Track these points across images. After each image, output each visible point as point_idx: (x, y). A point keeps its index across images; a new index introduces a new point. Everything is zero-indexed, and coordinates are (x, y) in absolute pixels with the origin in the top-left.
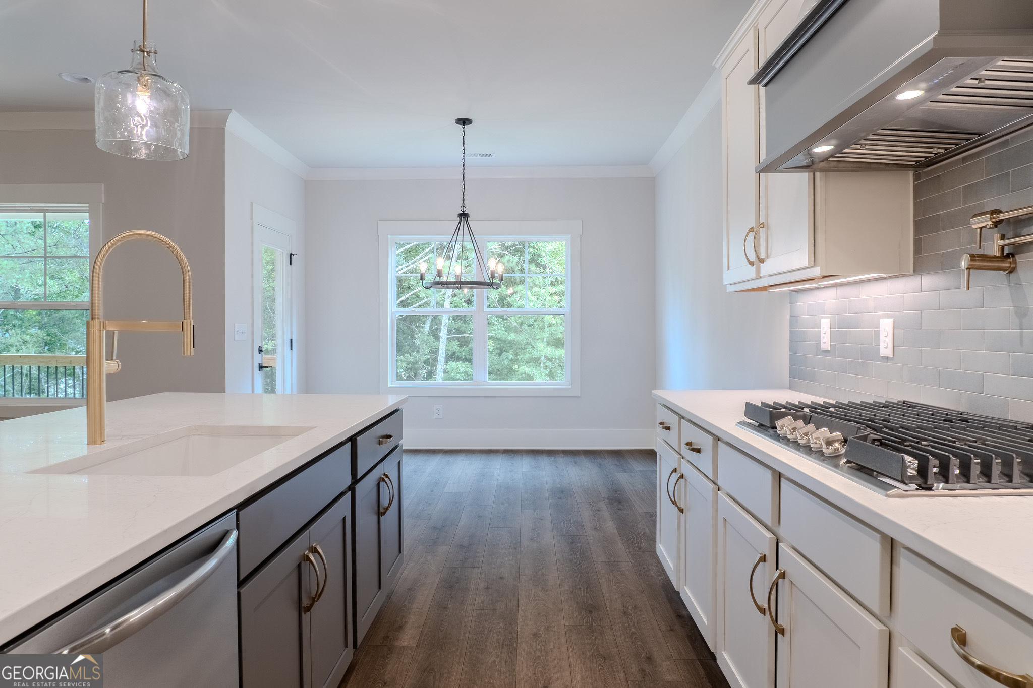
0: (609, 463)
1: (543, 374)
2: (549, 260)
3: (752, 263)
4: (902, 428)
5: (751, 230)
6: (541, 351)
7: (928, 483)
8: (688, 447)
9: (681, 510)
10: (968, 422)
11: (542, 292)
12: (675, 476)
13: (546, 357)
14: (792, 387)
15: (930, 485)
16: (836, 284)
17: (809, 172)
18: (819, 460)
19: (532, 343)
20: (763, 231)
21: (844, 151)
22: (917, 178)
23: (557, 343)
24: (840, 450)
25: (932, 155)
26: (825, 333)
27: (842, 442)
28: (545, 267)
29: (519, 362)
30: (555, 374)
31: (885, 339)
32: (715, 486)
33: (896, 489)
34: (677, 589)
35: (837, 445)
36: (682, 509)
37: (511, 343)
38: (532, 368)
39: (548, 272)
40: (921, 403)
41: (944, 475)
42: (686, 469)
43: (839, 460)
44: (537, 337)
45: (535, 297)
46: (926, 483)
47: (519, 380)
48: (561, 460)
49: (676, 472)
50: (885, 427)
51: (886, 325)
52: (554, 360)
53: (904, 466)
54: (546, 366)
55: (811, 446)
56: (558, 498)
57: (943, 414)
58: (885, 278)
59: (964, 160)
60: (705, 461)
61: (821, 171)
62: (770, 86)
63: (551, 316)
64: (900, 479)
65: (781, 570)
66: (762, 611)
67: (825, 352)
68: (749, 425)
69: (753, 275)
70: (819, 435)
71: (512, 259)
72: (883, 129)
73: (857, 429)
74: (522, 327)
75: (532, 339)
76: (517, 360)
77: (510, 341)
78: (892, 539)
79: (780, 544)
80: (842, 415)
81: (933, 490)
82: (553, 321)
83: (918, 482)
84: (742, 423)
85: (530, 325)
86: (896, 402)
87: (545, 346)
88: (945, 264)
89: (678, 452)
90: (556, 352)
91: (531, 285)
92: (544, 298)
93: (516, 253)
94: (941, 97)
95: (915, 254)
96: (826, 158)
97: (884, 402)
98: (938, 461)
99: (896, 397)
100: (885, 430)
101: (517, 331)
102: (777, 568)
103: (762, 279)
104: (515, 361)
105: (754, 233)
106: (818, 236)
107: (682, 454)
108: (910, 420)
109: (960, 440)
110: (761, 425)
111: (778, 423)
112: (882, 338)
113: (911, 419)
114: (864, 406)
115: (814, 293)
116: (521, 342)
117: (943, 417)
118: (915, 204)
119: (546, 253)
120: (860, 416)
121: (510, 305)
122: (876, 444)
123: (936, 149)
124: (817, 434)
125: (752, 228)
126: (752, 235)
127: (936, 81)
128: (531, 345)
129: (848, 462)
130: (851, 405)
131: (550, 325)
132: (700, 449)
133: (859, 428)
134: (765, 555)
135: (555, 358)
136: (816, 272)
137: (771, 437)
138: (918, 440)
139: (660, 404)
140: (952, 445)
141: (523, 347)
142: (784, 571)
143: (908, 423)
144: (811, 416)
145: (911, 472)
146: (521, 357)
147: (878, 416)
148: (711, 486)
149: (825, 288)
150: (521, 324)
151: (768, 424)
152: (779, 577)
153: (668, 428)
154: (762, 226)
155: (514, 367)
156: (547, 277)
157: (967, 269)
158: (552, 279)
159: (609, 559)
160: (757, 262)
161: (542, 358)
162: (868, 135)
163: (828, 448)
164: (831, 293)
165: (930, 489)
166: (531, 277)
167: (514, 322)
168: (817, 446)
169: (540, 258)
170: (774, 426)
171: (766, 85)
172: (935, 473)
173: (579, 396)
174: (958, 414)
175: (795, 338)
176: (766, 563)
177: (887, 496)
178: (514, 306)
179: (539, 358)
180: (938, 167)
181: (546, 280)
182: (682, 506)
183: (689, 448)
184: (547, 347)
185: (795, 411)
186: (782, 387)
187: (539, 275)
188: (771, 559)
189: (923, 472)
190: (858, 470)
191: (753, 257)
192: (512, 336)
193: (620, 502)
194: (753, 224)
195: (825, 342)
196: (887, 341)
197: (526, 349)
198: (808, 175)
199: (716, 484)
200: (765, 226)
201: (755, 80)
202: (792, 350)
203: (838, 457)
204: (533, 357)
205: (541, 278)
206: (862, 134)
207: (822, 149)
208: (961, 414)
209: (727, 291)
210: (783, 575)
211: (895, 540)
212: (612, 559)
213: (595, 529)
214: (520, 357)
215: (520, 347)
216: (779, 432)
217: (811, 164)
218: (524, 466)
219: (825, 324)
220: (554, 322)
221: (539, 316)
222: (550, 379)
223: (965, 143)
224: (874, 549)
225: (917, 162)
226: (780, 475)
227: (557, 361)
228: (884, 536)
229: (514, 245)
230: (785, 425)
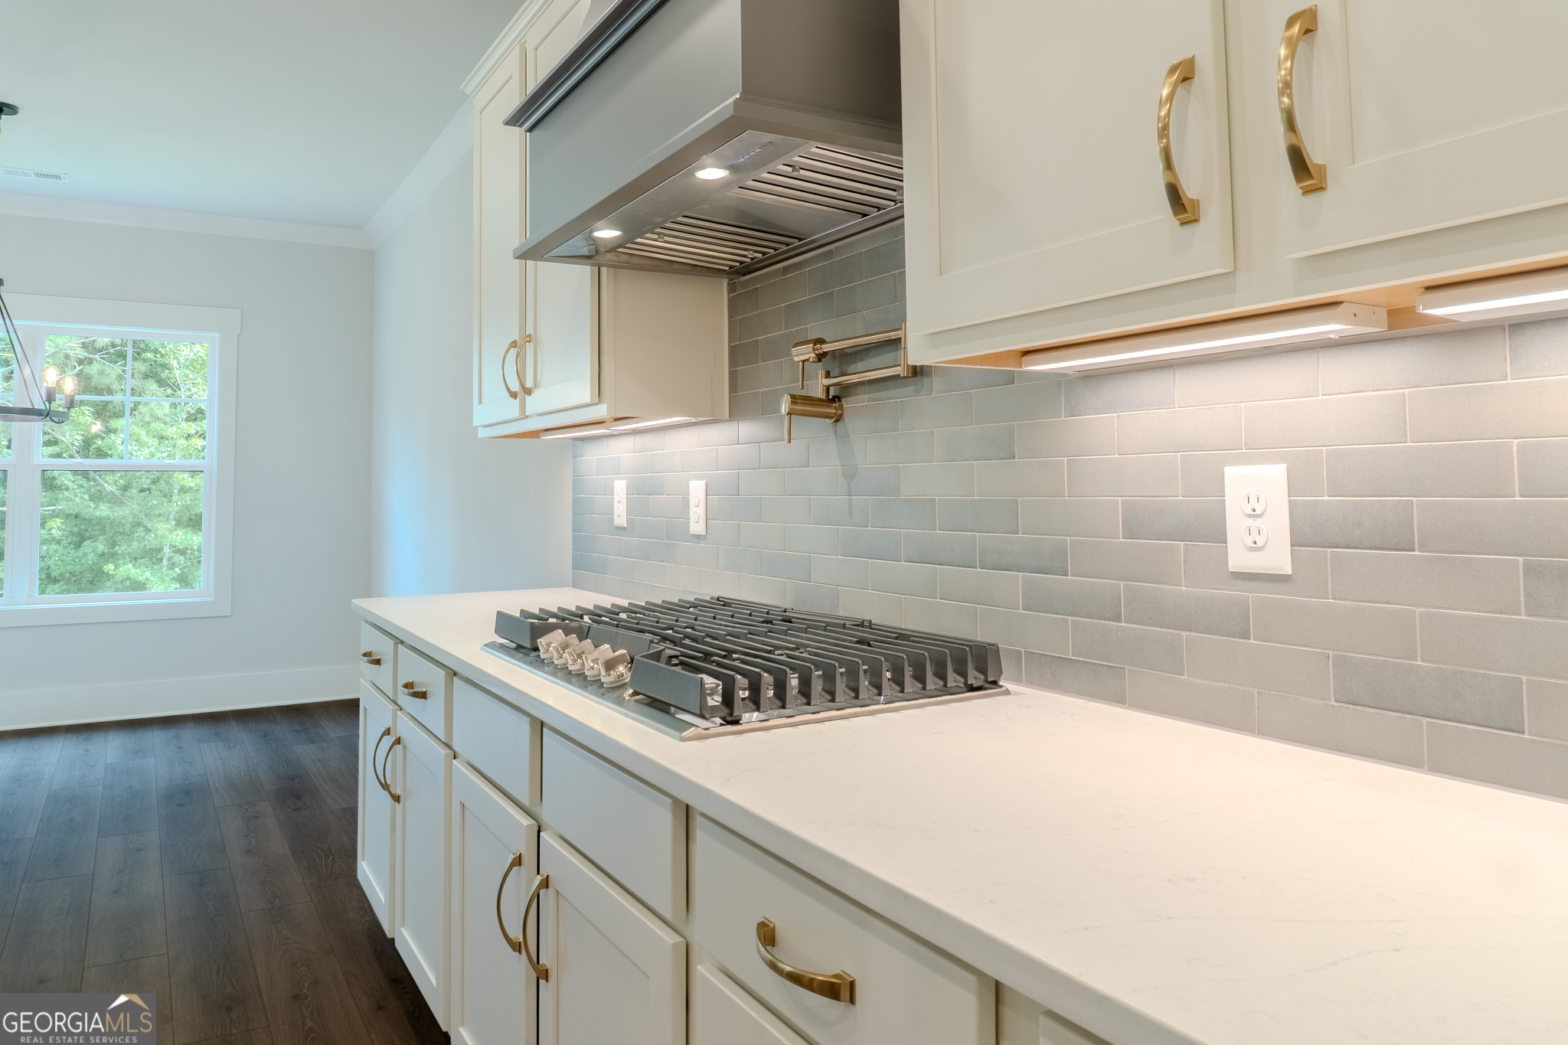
0: (282, 730)
1: (168, 578)
2: (184, 376)
3: (514, 395)
4: (708, 636)
5: (513, 345)
6: (163, 536)
7: (735, 714)
8: (406, 690)
9: (397, 799)
10: (791, 622)
11: (170, 431)
12: (388, 741)
13: (172, 546)
14: (576, 584)
15: (738, 716)
16: (634, 430)
17: (592, 265)
18: (596, 695)
19: (146, 522)
20: (530, 347)
21: (636, 241)
22: (732, 288)
23: (194, 523)
24: (625, 676)
25: (749, 260)
26: (619, 502)
27: (628, 663)
28: (176, 387)
29: (118, 559)
30: (190, 577)
31: (695, 509)
32: (449, 751)
33: (694, 728)
34: (389, 936)
35: (621, 669)
36: (399, 796)
37: (102, 525)
38: (145, 569)
39: (183, 396)
40: (741, 599)
41: (755, 702)
42: (405, 728)
43: (624, 692)
44: (157, 512)
45: (155, 439)
46: (731, 714)
47: (117, 590)
48: (188, 733)
49: (389, 734)
50: (686, 636)
51: (697, 489)
52: (189, 551)
53: (703, 693)
54: (173, 564)
55: (587, 674)
56: (178, 806)
57: (763, 612)
58: (695, 424)
59: (785, 270)
60: (432, 712)
61: (608, 266)
62: (536, 132)
63: (186, 475)
64: (698, 712)
65: (542, 876)
66: (516, 947)
67: (620, 529)
68: (502, 648)
69: (516, 414)
70: (595, 657)
71: (108, 370)
72: (684, 216)
73: (649, 642)
74: (126, 494)
75: (146, 515)
76: (116, 553)
77: (100, 519)
78: (687, 806)
79: (541, 833)
80: (633, 623)
81: (741, 724)
82: (189, 481)
83: (723, 715)
84: (492, 645)
85: (142, 490)
86: (708, 599)
87: (172, 528)
88: (763, 409)
89: (393, 701)
90: (195, 538)
91: (147, 419)
92: (173, 442)
93: (117, 359)
94: (751, 183)
95: (730, 393)
96: (614, 247)
97: (693, 600)
98: (747, 680)
99: (708, 591)
100: (687, 641)
101: (115, 501)
102: (538, 873)
103: (529, 420)
104: (111, 556)
105: (517, 349)
106: (605, 359)
107: (398, 703)
108: (721, 625)
109: (777, 648)
110: (519, 647)
111: (542, 642)
112: (692, 509)
113: (723, 623)
114: (667, 607)
115: (605, 442)
116: (123, 521)
117: (762, 617)
118: (730, 323)
119: (179, 362)
120: (657, 622)
121: (101, 454)
122: (673, 662)
123: (751, 252)
124: (596, 654)
125: (515, 342)
126: (513, 352)
127: (742, 160)
128: (144, 526)
129: (636, 693)
130: (650, 608)
131: (183, 490)
132: (425, 692)
133: (652, 642)
134: (520, 855)
135: (192, 549)
136: (601, 411)
137: (530, 664)
138: (725, 653)
139: (366, 622)
140: (767, 657)
141: (127, 530)
142: (547, 877)
143: (718, 629)
144: (589, 627)
145: (714, 701)
146: (123, 548)
147: (681, 622)
148: (443, 751)
149: (619, 435)
150: (125, 488)
151: (528, 645)
152: (540, 886)
153: (378, 662)
154: (528, 339)
155: (105, 567)
156: (180, 404)
157: (788, 414)
158: (189, 409)
159: (271, 903)
160: (521, 394)
161: (166, 550)
162: (667, 222)
163: (609, 675)
164: (628, 443)
165: (736, 722)
166: (146, 404)
167: (109, 486)
168: (595, 672)
169: (167, 371)
170: (536, 646)
171: (530, 130)
172: (743, 699)
173: (230, 614)
174: (782, 611)
175: (580, 508)
176: (522, 867)
177: (683, 740)
178: (111, 456)
179: (160, 550)
180: (756, 277)
181: (178, 410)
182: (398, 792)
183: (408, 692)
184: (175, 530)
185: (571, 622)
186: (561, 584)
187: (162, 401)
188: (529, 861)
189: (728, 700)
190: (649, 705)
191: (515, 386)
192: (103, 510)
193: (298, 797)
194: (516, 337)
195: (620, 518)
196: (698, 511)
197: (134, 533)
198: (591, 270)
199: (451, 748)
200: (533, 339)
201: (515, 120)
202: (577, 528)
203: (623, 686)
204: (148, 548)
205: (166, 405)
206: (658, 220)
207: (607, 233)
208: (785, 611)
209: (479, 436)
210: (546, 883)
211: (691, 807)
212: (277, 901)
213: (249, 852)
214: (119, 549)
215: (121, 530)
216: (542, 656)
217: (594, 253)
218: (111, 750)
219: (620, 487)
220: (192, 485)
221: (161, 476)
222: (181, 587)
223: (784, 248)
224: (664, 821)
225: (731, 267)
226: (542, 724)
227: (196, 553)
228: (676, 801)
229: (113, 345)
230: (551, 642)
